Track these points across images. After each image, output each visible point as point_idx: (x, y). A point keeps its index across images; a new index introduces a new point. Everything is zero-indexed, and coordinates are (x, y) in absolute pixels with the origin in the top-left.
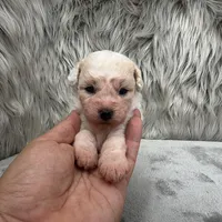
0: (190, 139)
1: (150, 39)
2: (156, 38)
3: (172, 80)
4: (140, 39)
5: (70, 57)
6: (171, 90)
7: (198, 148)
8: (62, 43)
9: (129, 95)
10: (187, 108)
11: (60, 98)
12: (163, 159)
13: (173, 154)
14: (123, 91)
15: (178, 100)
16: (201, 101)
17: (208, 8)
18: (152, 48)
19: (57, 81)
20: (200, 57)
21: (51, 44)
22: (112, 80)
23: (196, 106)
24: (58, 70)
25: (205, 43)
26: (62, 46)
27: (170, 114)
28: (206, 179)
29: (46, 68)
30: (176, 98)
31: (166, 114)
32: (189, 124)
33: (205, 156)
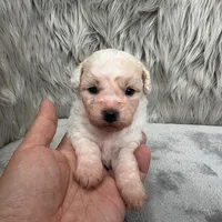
0: (197, 124)
1: (156, 12)
2: (161, 13)
3: (178, 59)
4: (143, 13)
5: (63, 32)
6: (176, 71)
7: (201, 134)
9: (136, 96)
10: (192, 91)
11: (53, 79)
12: (164, 147)
13: (174, 142)
14: (130, 92)
15: (182, 83)
16: (208, 83)
18: (156, 25)
19: (48, 60)
20: (210, 35)
21: (41, 18)
22: (117, 79)
23: (201, 90)
24: (50, 47)
26: (53, 20)
27: (173, 96)
29: (36, 47)
30: (181, 80)
31: (168, 98)
32: (192, 108)
33: (208, 144)
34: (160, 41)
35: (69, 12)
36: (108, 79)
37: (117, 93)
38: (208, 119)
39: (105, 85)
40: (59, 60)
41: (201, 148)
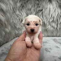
1: (42, 10)
3: (48, 21)
4: (39, 10)
5: (20, 15)
6: (48, 24)
7: (55, 39)
9: (38, 26)
10: (52, 29)
12: (46, 42)
13: (48, 41)
14: (37, 25)
15: (49, 27)
16: (56, 27)
17: (58, 2)
18: (42, 13)
20: (55, 15)
21: (15, 12)
22: (34, 22)
23: (54, 28)
24: (17, 19)
25: (57, 11)
26: (18, 12)
27: (47, 30)
28: (57, 47)
30: (49, 26)
32: (52, 33)
33: (57, 41)
34: (44, 17)
35: (21, 11)
36: (32, 22)
37: (34, 25)
38: (56, 35)
39: (31, 23)
40: (19, 22)
41: (55, 42)
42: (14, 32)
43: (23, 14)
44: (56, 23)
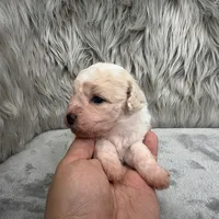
0: (179, 127)
2: (147, 31)
5: (58, 48)
8: (48, 33)
10: (174, 99)
11: (48, 92)
13: (163, 143)
15: (166, 92)
16: (187, 92)
18: (143, 41)
19: (44, 75)
20: (188, 51)
23: (182, 98)
24: (45, 61)
26: (48, 36)
27: (159, 105)
28: (197, 166)
29: (33, 62)
30: (164, 90)
31: (154, 105)
32: (175, 114)
33: (192, 143)
35: (63, 29)
38: (188, 121)
40: (54, 74)
41: (187, 147)
42: (36, 114)
43: (69, 44)
44: (190, 80)
